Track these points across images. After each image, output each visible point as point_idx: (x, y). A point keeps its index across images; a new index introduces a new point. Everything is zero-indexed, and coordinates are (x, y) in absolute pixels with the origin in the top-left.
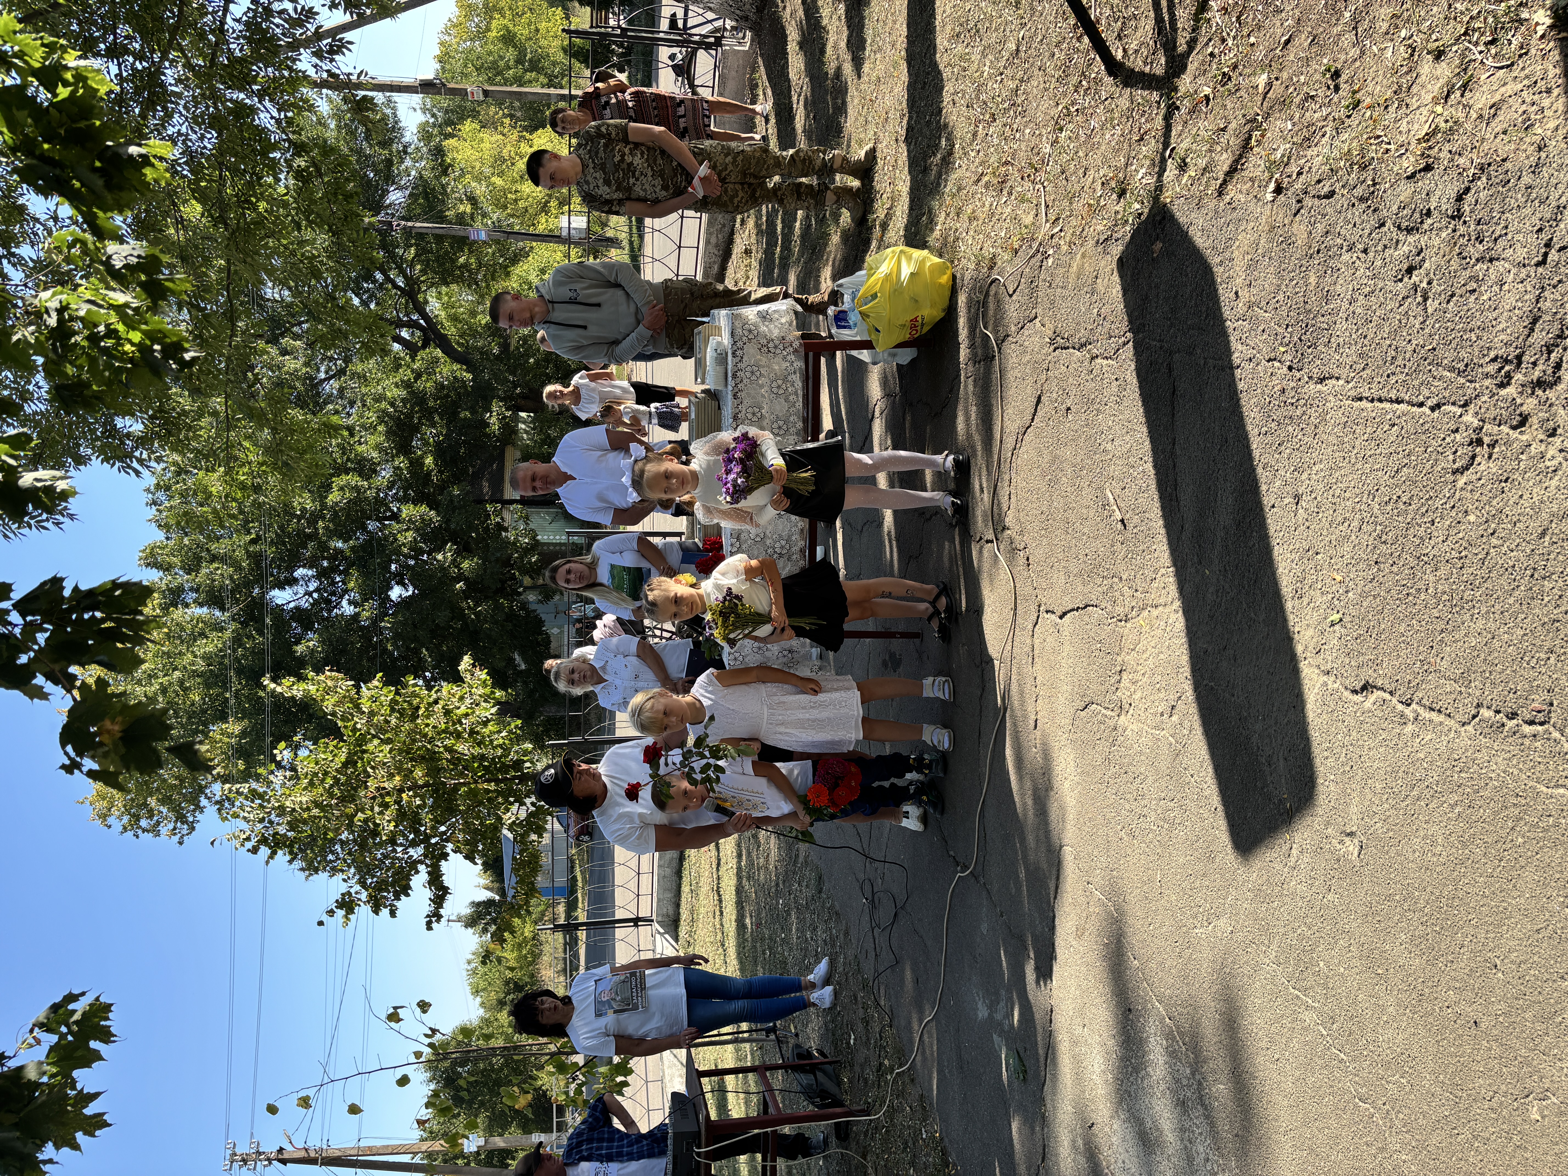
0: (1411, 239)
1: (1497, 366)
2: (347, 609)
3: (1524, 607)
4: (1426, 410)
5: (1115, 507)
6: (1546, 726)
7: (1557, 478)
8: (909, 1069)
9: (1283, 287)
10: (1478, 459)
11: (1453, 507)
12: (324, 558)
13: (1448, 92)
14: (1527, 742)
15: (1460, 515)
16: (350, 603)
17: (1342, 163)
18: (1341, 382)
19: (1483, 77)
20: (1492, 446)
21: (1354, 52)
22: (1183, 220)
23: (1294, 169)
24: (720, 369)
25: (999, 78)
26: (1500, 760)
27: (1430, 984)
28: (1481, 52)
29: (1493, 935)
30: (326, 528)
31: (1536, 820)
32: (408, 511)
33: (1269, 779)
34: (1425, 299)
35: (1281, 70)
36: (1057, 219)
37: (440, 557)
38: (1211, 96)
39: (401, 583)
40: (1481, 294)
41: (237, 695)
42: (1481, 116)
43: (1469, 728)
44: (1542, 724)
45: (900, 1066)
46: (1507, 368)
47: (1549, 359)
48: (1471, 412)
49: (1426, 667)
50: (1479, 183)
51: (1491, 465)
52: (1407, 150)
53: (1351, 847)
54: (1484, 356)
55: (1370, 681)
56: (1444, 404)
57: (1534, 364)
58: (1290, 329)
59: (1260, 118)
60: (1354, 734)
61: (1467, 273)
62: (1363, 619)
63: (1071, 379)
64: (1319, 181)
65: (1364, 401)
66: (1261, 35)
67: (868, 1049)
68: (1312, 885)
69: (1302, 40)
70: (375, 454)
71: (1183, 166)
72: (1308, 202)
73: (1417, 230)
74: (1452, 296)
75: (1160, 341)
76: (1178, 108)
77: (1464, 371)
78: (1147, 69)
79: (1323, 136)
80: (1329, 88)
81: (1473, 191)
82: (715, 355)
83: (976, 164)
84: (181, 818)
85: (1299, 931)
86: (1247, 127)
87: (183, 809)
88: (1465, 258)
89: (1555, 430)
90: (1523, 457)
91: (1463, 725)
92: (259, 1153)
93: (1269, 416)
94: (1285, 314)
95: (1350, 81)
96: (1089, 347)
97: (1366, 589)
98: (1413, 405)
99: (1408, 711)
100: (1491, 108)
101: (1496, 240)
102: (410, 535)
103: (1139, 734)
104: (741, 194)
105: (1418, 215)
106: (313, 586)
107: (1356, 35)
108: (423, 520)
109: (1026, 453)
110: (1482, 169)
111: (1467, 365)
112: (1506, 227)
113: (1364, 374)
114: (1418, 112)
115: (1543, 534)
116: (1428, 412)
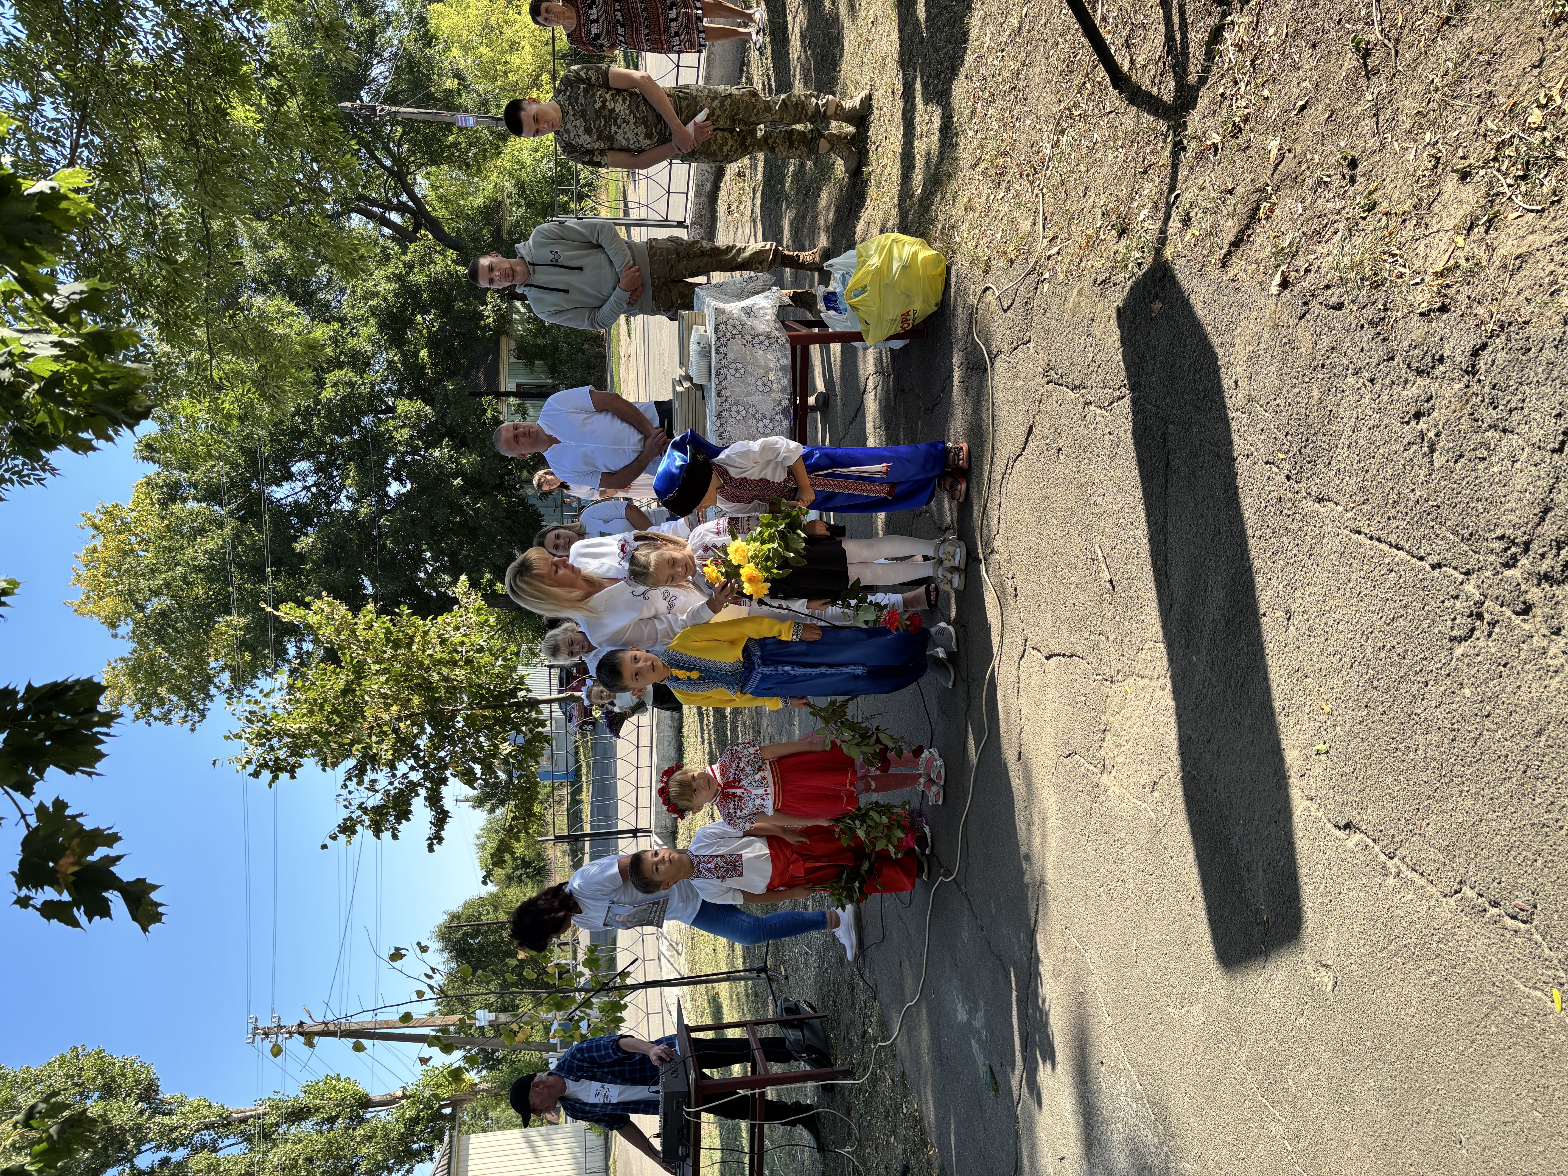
0: (1421, 381)
1: (1502, 545)
2: (346, 505)
3: (1515, 801)
4: (1425, 564)
5: (1104, 566)
6: (1528, 926)
7: (1557, 679)
8: (892, 1044)
9: (1284, 391)
10: (1477, 633)
11: (1449, 675)
12: (321, 453)
13: (1472, 223)
14: (1508, 935)
15: (1455, 685)
16: (348, 498)
17: (1353, 275)
18: (1340, 509)
19: (1512, 216)
20: (1493, 624)
21: (1373, 143)
22: (1184, 285)
23: (1301, 263)
24: (704, 364)
25: (999, 54)
26: (1479, 943)
27: (1395, 1137)
28: (1510, 186)
29: (1460, 1111)
30: (321, 425)
31: (1511, 1015)
32: (403, 406)
33: (1248, 886)
34: (1432, 450)
35: (1295, 141)
36: (1055, 238)
37: (437, 453)
38: (1220, 146)
39: (399, 479)
40: (1491, 464)
41: (239, 588)
42: (1505, 266)
43: (1451, 901)
44: (1524, 922)
45: (883, 1040)
46: (1513, 549)
47: (1558, 555)
48: (1473, 582)
49: (1411, 827)
50: (1497, 341)
51: (1491, 644)
52: (1422, 280)
53: (1326, 979)
54: (1490, 531)
55: (1354, 822)
56: (1445, 565)
57: (1543, 556)
58: (1289, 438)
59: (1269, 189)
60: (1335, 869)
61: (1478, 438)
62: (1350, 759)
63: (1063, 420)
64: (1327, 287)
65: (1362, 537)
66: (1276, 89)
67: (854, 1013)
68: (1285, 1003)
69: (1319, 112)
70: (369, 348)
71: (1186, 221)
72: (1316, 308)
73: (1428, 374)
74: (1461, 456)
75: (1155, 406)
76: (1184, 149)
77: (1468, 540)
78: (1155, 91)
79: (1335, 233)
80: (1344, 177)
81: (1490, 349)
82: (698, 348)
83: (974, 145)
84: (191, 705)
85: (1270, 1044)
86: (1256, 196)
87: (193, 697)
88: (1477, 420)
89: (1559, 629)
90: (1524, 646)
91: (1445, 896)
92: (280, 1027)
93: (1265, 521)
94: (1285, 421)
95: (1368, 175)
96: (1083, 391)
97: (1355, 729)
98: (1413, 556)
99: (1390, 863)
100: (1516, 258)
101: (1511, 411)
102: (406, 433)
103: (1121, 798)
104: (730, 142)
105: (1430, 359)
106: (310, 481)
107: (1377, 123)
108: (418, 416)
109: (1017, 481)
110: (1502, 327)
111: (1471, 535)
112: (1523, 401)
113: (1365, 508)
114: (1438, 236)
115: (1540, 733)
116: (1429, 569)
